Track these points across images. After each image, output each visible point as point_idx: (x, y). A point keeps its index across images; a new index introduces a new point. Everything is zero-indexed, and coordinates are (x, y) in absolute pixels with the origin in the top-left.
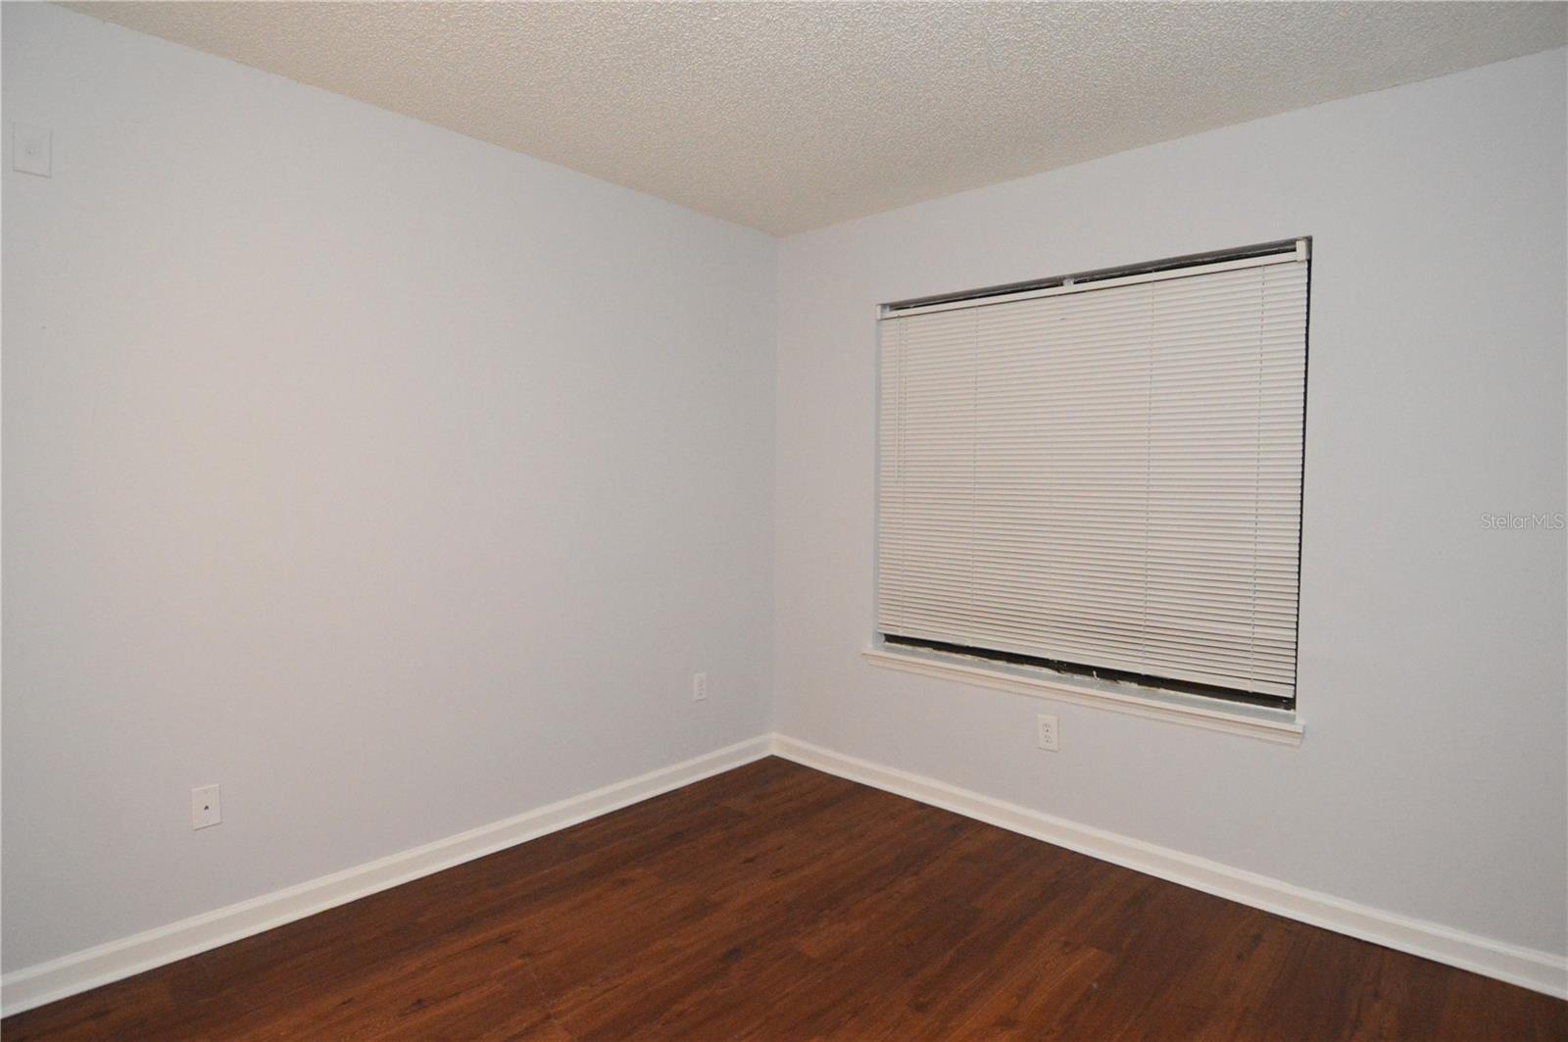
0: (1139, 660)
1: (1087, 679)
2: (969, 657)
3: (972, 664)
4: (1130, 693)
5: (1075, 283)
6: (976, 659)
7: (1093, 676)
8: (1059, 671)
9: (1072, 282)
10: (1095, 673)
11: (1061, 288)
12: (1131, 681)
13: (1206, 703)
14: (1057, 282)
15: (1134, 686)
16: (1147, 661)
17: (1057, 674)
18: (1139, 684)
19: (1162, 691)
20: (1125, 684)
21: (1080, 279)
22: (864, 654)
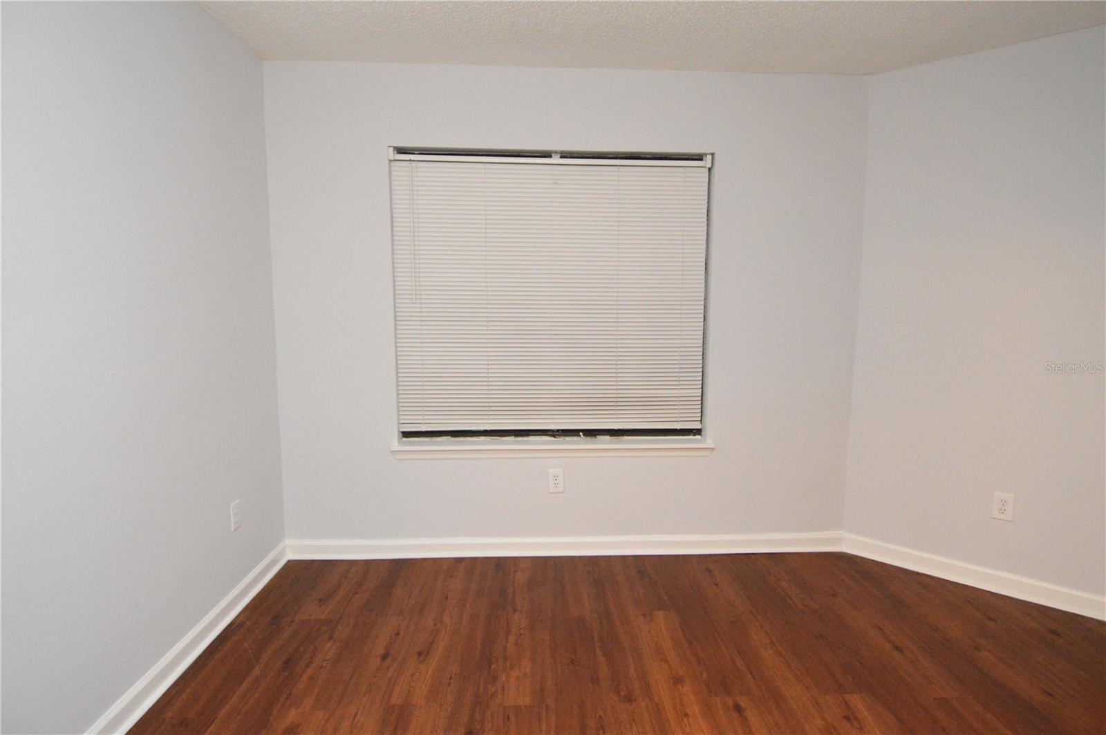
0: (614, 420)
1: (575, 438)
2: (483, 438)
3: (486, 443)
4: (604, 443)
5: (561, 157)
6: (488, 439)
7: (580, 436)
8: (555, 437)
9: (559, 155)
10: (581, 434)
11: (550, 159)
12: (604, 435)
13: (653, 440)
14: (547, 155)
15: (607, 438)
16: (618, 420)
17: (553, 439)
18: (610, 436)
19: (625, 438)
20: (600, 438)
21: (564, 155)
22: (393, 451)
